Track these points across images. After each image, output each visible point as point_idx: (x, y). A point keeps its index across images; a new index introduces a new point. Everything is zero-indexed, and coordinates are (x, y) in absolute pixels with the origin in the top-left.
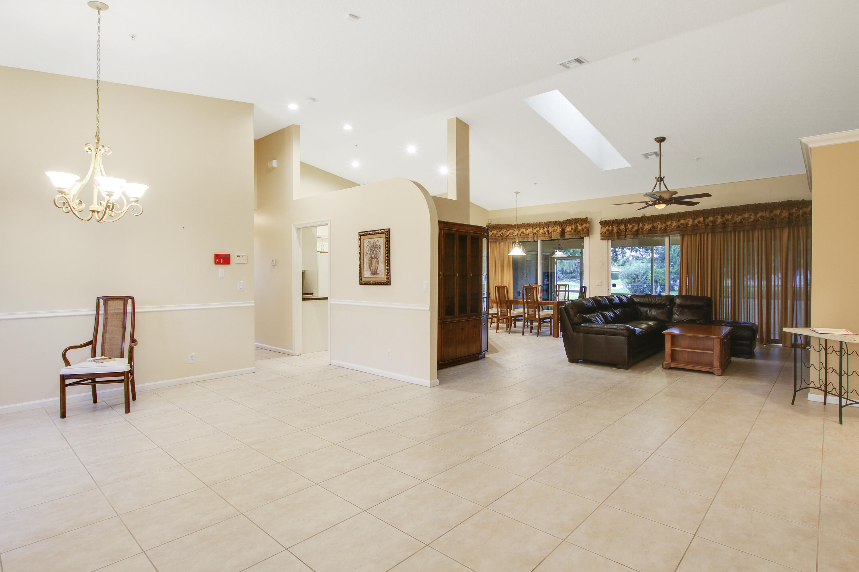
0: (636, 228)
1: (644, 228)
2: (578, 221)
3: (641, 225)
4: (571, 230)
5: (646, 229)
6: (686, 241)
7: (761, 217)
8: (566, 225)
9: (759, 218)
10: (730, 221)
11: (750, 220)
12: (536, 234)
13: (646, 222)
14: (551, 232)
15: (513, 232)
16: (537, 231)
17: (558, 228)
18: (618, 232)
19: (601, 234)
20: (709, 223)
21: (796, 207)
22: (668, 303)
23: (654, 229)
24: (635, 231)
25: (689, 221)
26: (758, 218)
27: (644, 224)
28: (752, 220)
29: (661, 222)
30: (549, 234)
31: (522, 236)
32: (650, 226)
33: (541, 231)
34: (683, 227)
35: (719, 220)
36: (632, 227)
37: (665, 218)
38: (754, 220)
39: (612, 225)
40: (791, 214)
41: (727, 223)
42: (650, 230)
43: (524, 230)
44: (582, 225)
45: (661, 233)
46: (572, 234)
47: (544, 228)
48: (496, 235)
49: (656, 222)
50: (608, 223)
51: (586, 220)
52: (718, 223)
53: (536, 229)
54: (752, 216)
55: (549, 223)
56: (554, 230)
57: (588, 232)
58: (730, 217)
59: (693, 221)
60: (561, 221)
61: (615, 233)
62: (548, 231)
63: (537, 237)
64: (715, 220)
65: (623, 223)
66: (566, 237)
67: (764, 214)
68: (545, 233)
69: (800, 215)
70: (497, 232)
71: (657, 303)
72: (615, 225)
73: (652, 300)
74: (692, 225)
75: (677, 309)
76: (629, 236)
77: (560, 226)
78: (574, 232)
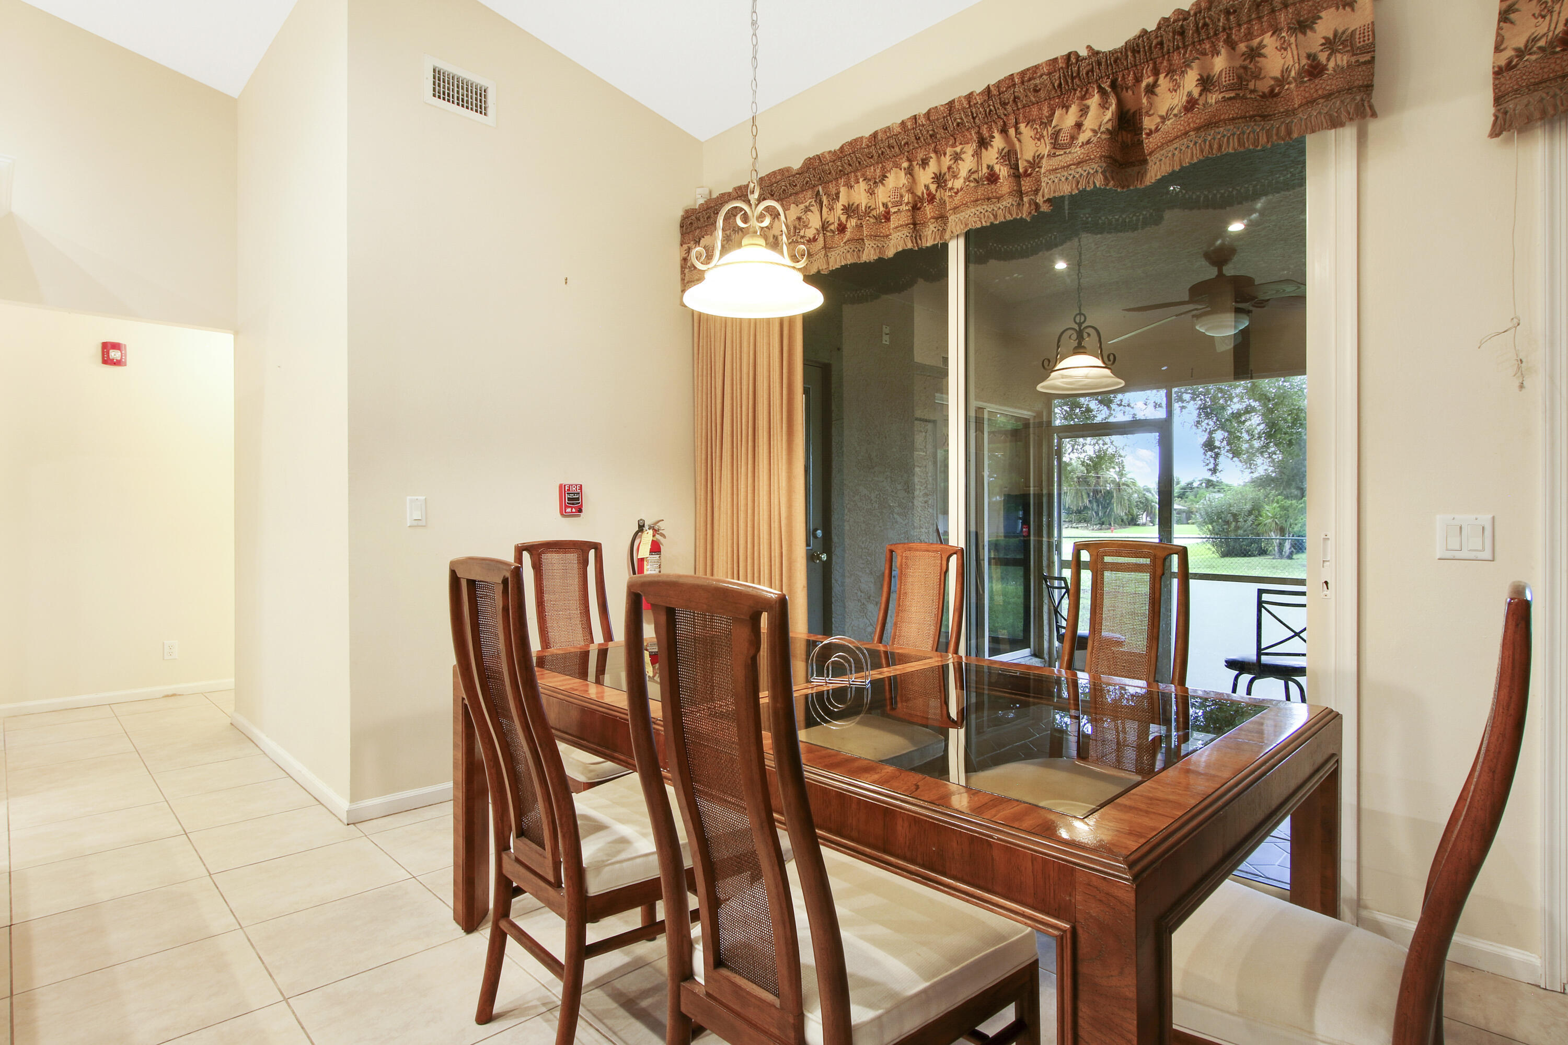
4: (1196, 93)
8: (1156, 73)
12: (931, 198)
14: (1035, 163)
15: (799, 219)
16: (939, 179)
17: (1084, 111)
30: (1017, 176)
31: (848, 234)
33: (967, 165)
43: (859, 195)
46: (1208, 132)
53: (933, 164)
55: (1019, 90)
56: (1056, 134)
57: (1366, 77)
62: (1009, 156)
63: (937, 219)
66: (1159, 171)
68: (992, 178)
77: (1102, 91)
78: (1225, 100)
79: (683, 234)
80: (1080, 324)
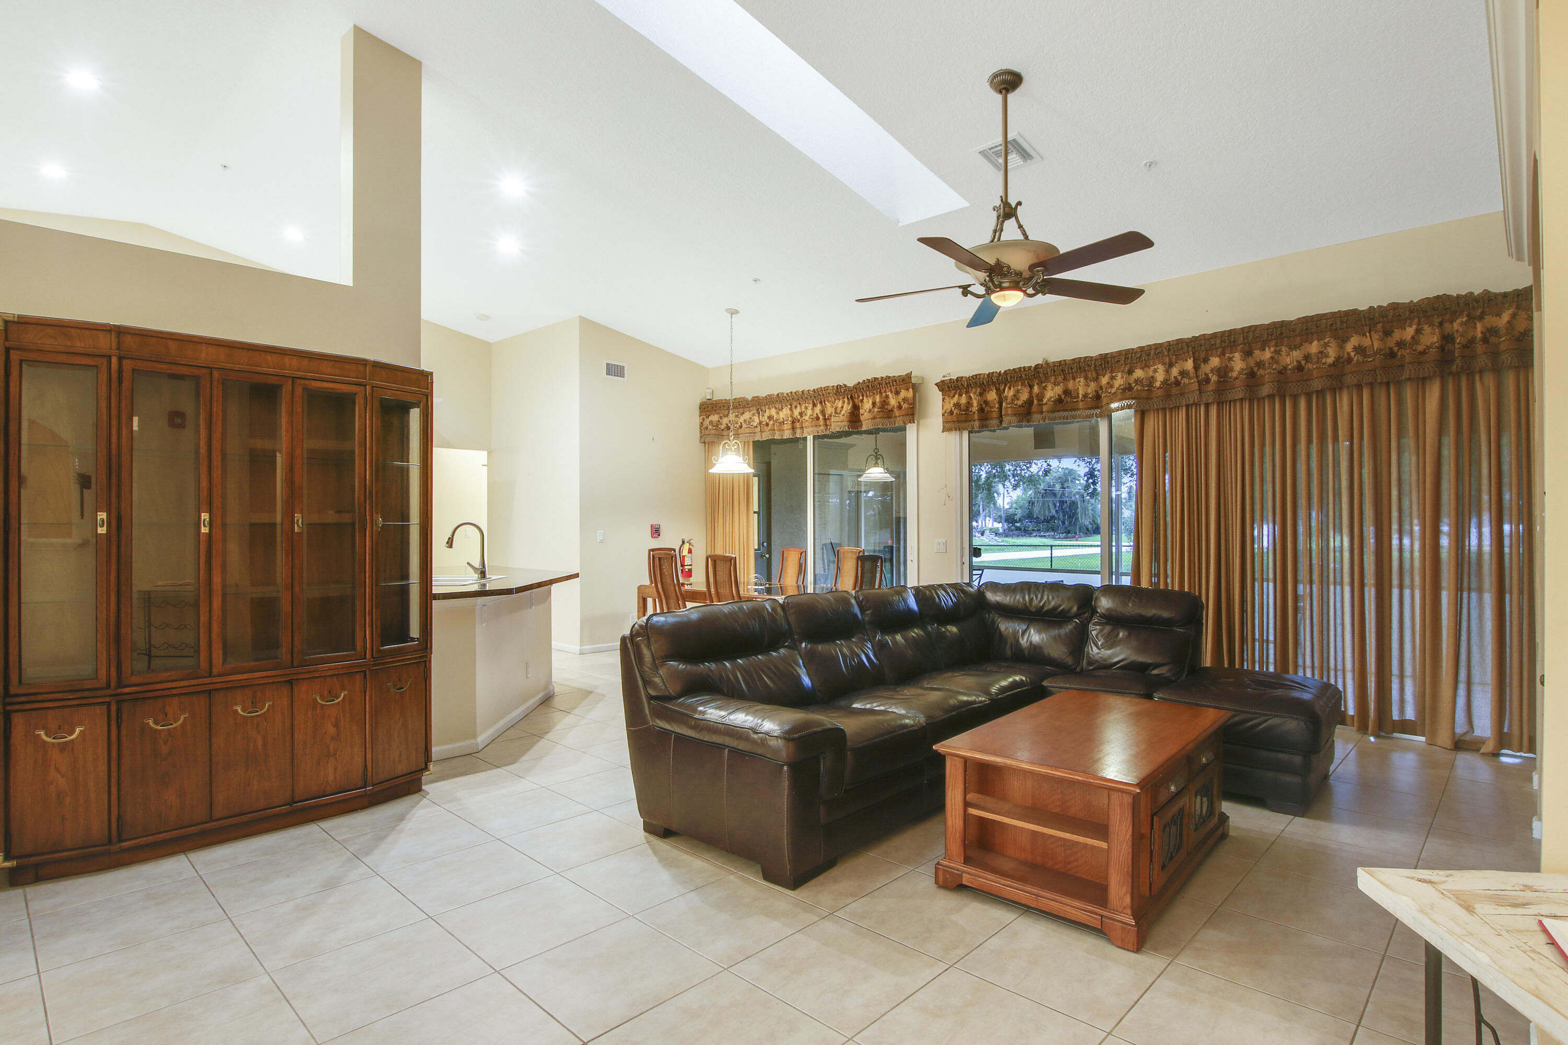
0: (1024, 396)
1: (1043, 397)
2: (889, 383)
3: (1036, 389)
4: (871, 407)
5: (1049, 400)
6: (1151, 430)
7: (1359, 349)
8: (863, 396)
9: (1352, 354)
10: (1267, 365)
11: (1324, 361)
12: (799, 421)
13: (1047, 379)
14: (830, 417)
15: (751, 418)
16: (801, 414)
17: (844, 402)
18: (981, 410)
19: (943, 415)
20: (1210, 375)
21: (1465, 313)
22: (1075, 609)
23: (1069, 400)
24: (1022, 406)
25: (1155, 371)
26: (1349, 354)
27: (1043, 385)
28: (1330, 360)
29: (1086, 378)
30: (825, 419)
31: (770, 427)
32: (1059, 390)
33: (809, 412)
34: (1139, 388)
35: (1238, 364)
36: (1015, 396)
37: (1095, 366)
38: (1338, 359)
39: (967, 392)
40: (1447, 339)
41: (1261, 372)
42: (1059, 401)
43: (773, 412)
44: (897, 393)
45: (1086, 409)
46: (874, 418)
47: (814, 405)
48: (717, 425)
49: (1074, 379)
50: (958, 387)
51: (905, 381)
52: (1235, 374)
53: (798, 408)
54: (1329, 350)
55: (824, 392)
56: (836, 409)
57: (912, 412)
58: (1267, 354)
59: (1167, 371)
60: (851, 384)
61: (974, 413)
62: (823, 412)
63: (802, 428)
64: (1227, 366)
65: (994, 383)
66: (864, 428)
67: (1366, 342)
68: (818, 418)
69: (1476, 338)
70: (721, 418)
71: (1045, 609)
72: (974, 390)
73: (1031, 600)
74: (1165, 382)
75: (1098, 627)
76: (1009, 418)
77: (848, 398)
78: (878, 411)
79: (700, 412)
80: (876, 453)
